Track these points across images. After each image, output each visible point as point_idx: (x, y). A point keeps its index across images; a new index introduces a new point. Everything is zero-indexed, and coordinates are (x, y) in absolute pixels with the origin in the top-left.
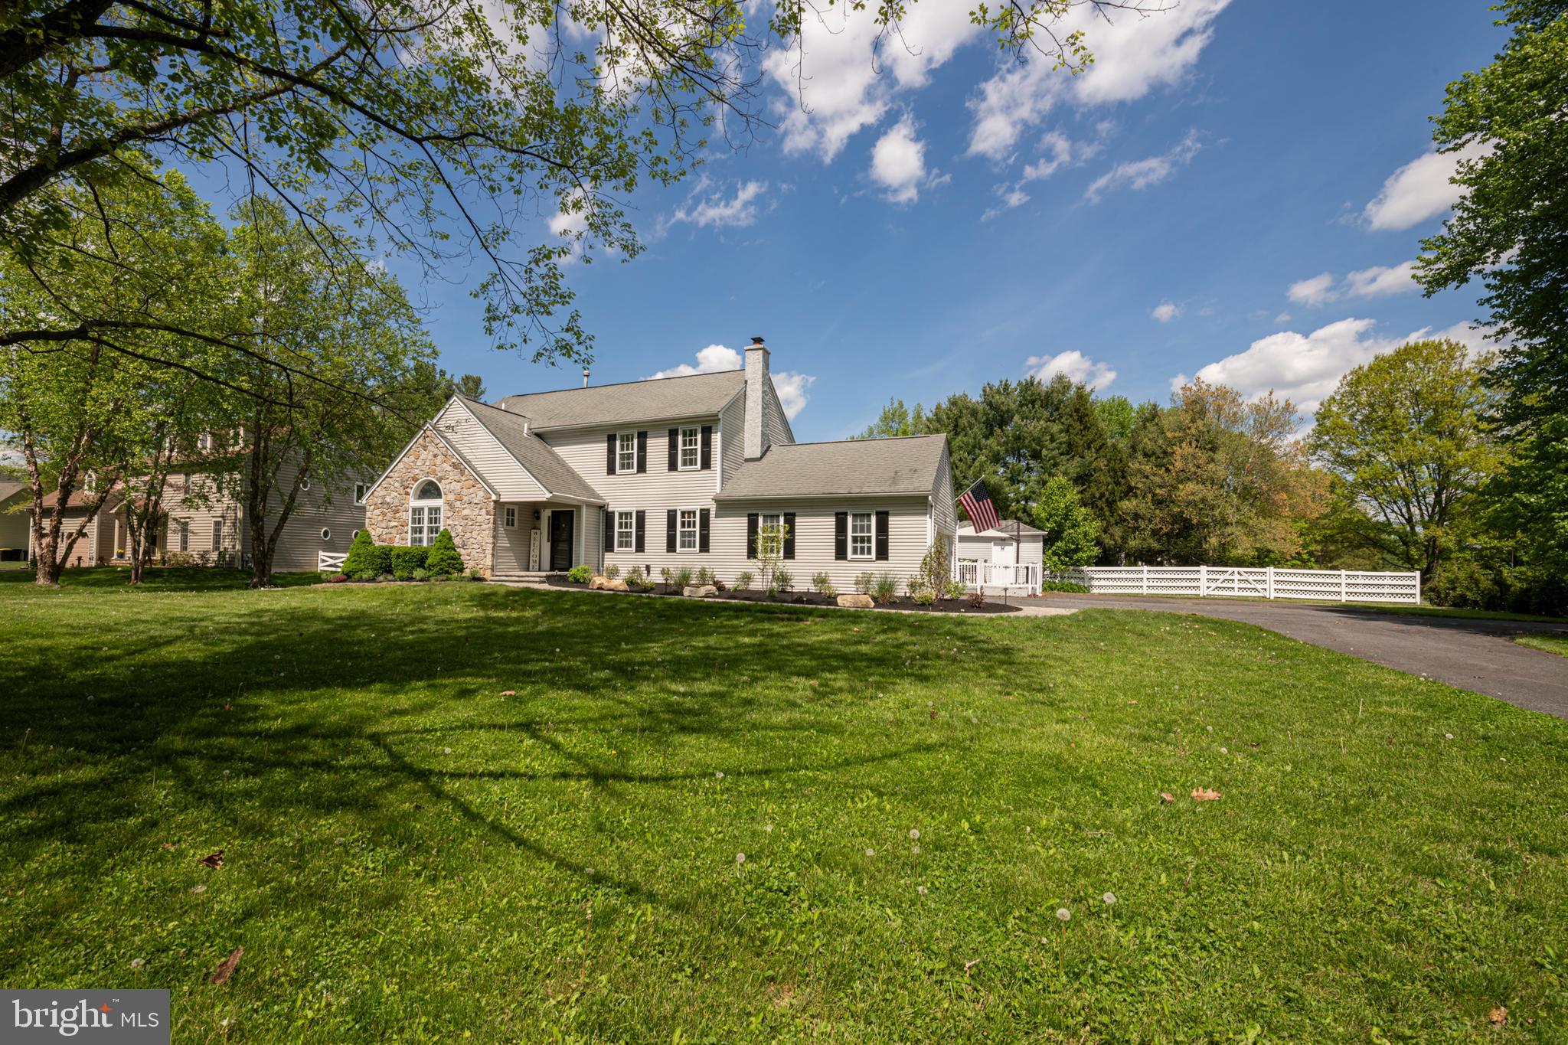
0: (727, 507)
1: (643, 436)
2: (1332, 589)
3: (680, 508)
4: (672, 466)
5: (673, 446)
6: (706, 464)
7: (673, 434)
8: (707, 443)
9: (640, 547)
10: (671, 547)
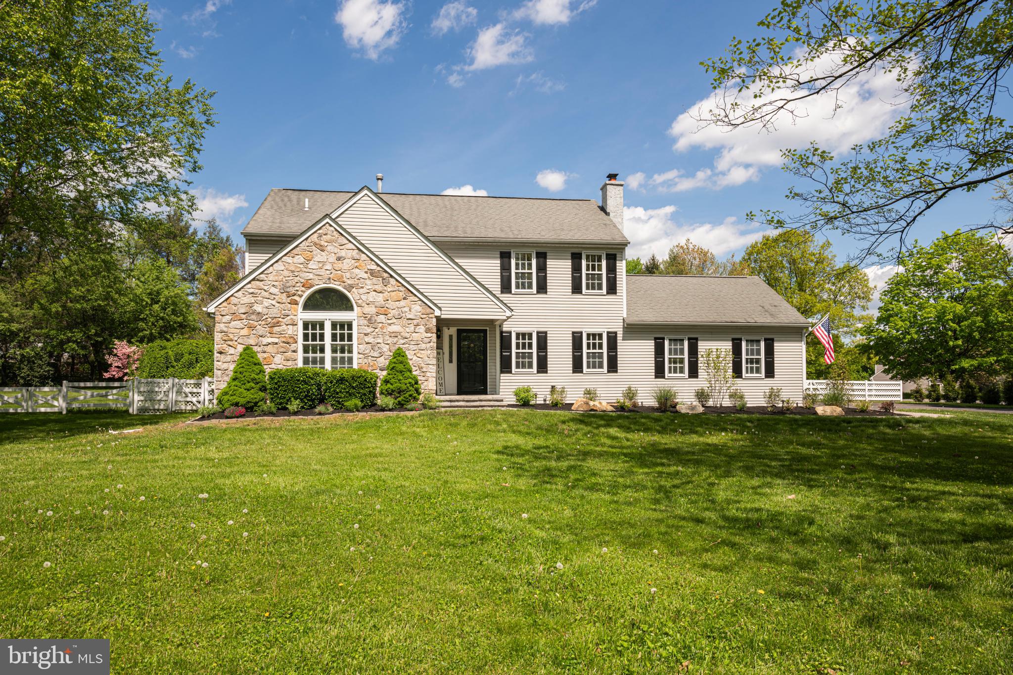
0: (634, 330)
1: (542, 257)
2: (861, 393)
3: (586, 330)
4: (577, 289)
5: (576, 269)
6: (612, 289)
7: (576, 258)
8: (612, 269)
9: (543, 367)
10: (577, 367)
